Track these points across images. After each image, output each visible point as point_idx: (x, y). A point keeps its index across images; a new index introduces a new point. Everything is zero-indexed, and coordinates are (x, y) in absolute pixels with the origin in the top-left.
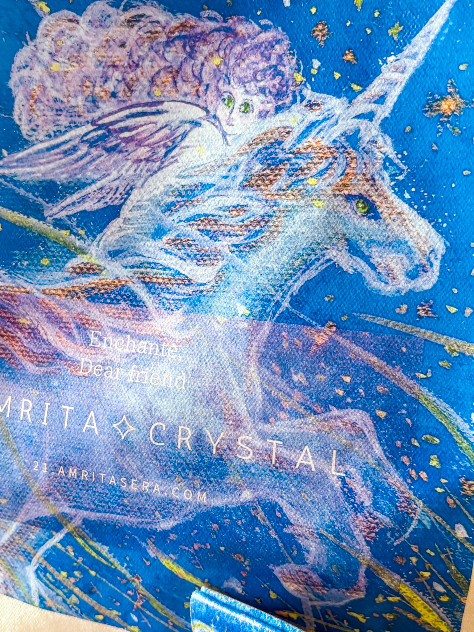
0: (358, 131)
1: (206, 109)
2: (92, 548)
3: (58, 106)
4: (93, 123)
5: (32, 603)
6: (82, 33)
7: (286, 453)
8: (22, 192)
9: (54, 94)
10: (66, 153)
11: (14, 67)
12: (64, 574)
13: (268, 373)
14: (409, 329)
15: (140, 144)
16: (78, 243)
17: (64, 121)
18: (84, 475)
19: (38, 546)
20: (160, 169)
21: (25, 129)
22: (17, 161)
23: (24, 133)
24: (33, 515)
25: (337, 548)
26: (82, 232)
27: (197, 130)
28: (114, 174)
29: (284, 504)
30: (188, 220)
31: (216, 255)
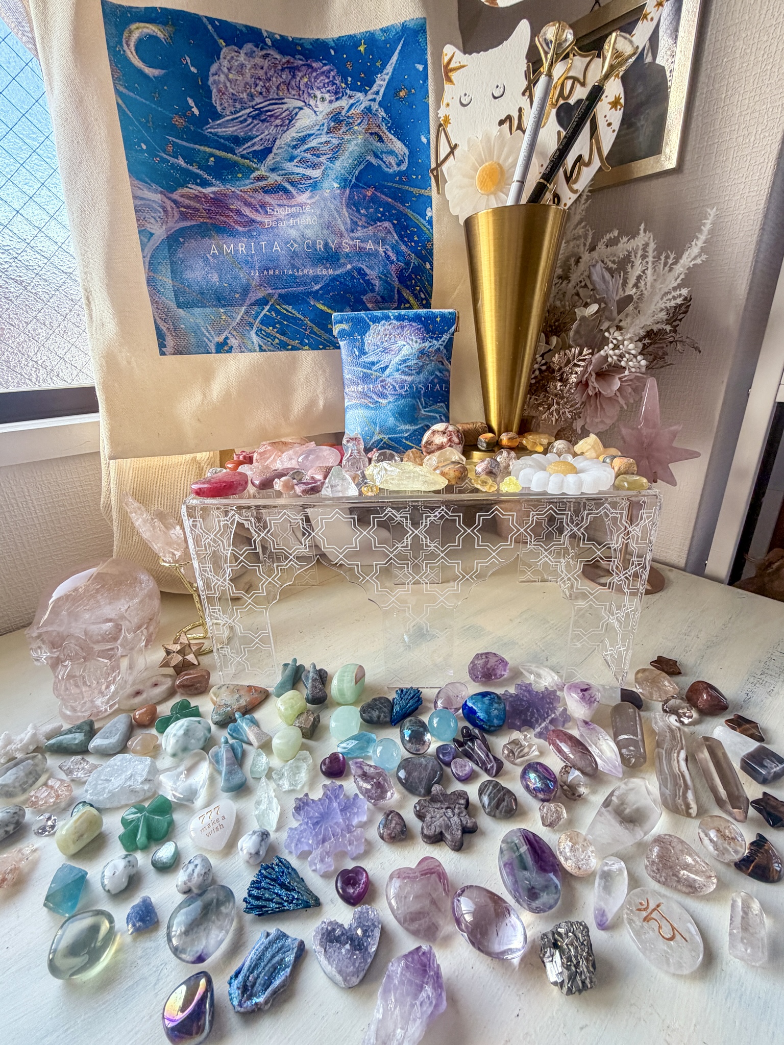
0: (370, 106)
1: (304, 102)
2: (284, 309)
3: (235, 97)
4: (253, 107)
5: (255, 351)
6: (242, 59)
7: (362, 245)
8: (222, 141)
9: (232, 91)
10: (241, 122)
11: (210, 73)
12: (271, 328)
13: (351, 211)
14: (400, 186)
15: (276, 118)
16: (254, 166)
17: (238, 106)
18: (277, 272)
19: (257, 317)
20: (287, 129)
21: (219, 109)
22: (218, 125)
23: (219, 110)
24: (254, 299)
25: (386, 282)
26: (256, 161)
27: (302, 112)
28: (267, 132)
29: (364, 267)
30: (305, 151)
31: (321, 163)
